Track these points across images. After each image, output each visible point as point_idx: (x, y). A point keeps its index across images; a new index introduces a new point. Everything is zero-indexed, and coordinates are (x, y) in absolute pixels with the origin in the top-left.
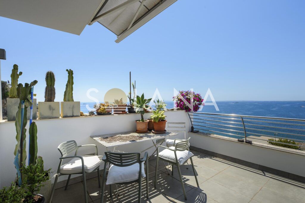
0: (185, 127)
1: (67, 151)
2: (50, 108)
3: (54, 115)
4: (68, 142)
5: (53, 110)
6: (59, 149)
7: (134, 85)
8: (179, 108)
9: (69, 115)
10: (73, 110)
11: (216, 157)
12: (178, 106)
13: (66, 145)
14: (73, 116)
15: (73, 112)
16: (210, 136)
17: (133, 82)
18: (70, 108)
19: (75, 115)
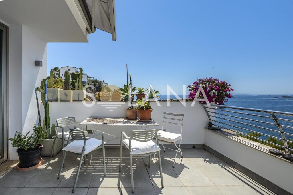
0: (183, 119)
1: (67, 123)
2: (65, 94)
3: (67, 100)
4: (69, 118)
5: (67, 96)
6: (56, 121)
7: (131, 75)
8: (190, 98)
9: (76, 100)
10: (78, 96)
11: (234, 168)
12: (190, 96)
13: (67, 119)
14: (78, 101)
15: (79, 98)
16: (228, 138)
17: (129, 73)
18: (77, 95)
19: (80, 100)
